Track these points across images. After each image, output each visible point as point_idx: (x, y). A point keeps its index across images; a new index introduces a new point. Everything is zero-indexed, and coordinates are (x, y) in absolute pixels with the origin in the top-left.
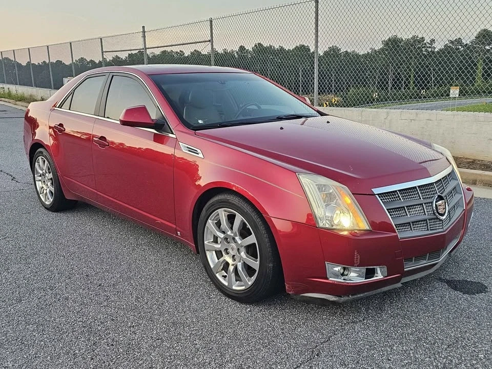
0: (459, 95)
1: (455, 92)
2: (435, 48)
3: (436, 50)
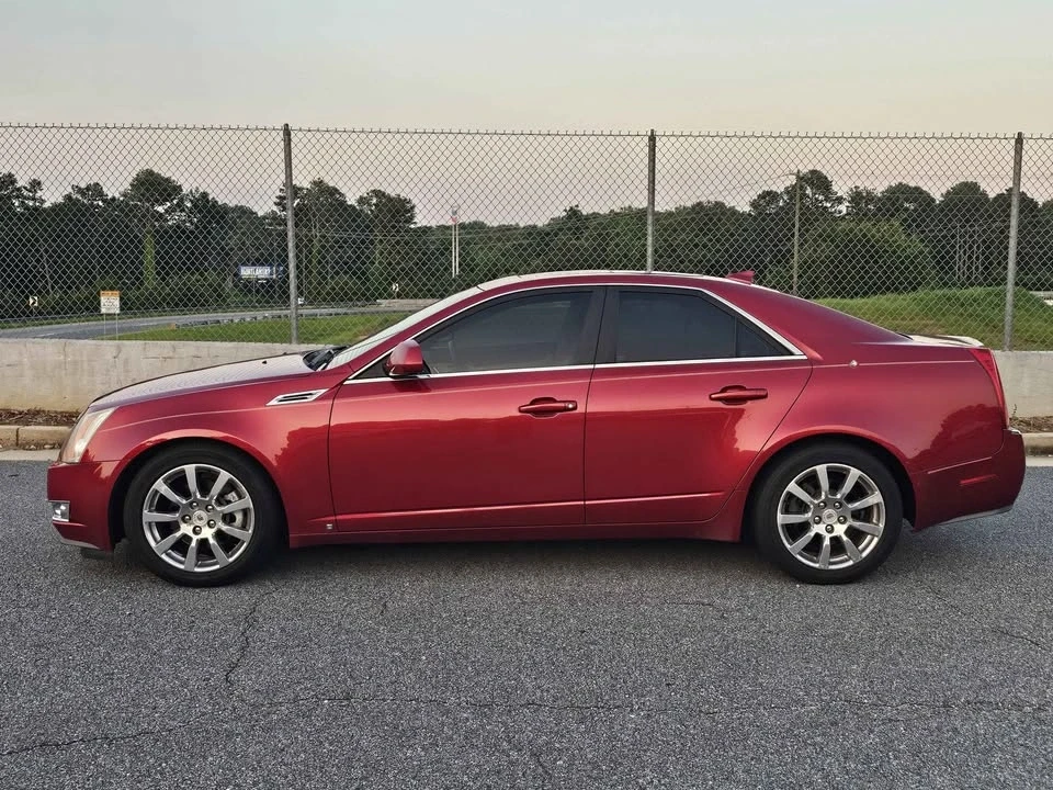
0: (122, 309)
1: (110, 302)
2: (43, 201)
3: (47, 205)
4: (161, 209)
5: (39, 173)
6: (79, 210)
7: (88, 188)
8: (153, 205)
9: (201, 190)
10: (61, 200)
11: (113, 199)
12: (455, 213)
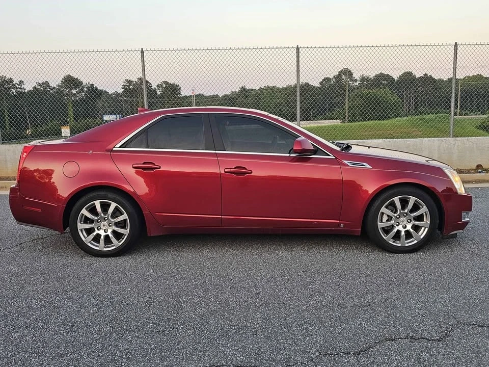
1: (66, 131)
2: (25, 89)
3: (26, 91)
4: (74, 92)
5: (21, 77)
6: (39, 93)
7: (43, 84)
8: (71, 90)
9: (91, 83)
10: (31, 89)
11: (54, 88)
12: (193, 90)
